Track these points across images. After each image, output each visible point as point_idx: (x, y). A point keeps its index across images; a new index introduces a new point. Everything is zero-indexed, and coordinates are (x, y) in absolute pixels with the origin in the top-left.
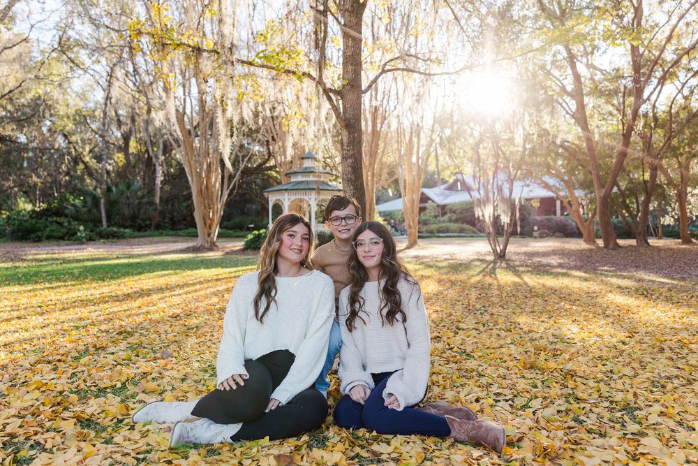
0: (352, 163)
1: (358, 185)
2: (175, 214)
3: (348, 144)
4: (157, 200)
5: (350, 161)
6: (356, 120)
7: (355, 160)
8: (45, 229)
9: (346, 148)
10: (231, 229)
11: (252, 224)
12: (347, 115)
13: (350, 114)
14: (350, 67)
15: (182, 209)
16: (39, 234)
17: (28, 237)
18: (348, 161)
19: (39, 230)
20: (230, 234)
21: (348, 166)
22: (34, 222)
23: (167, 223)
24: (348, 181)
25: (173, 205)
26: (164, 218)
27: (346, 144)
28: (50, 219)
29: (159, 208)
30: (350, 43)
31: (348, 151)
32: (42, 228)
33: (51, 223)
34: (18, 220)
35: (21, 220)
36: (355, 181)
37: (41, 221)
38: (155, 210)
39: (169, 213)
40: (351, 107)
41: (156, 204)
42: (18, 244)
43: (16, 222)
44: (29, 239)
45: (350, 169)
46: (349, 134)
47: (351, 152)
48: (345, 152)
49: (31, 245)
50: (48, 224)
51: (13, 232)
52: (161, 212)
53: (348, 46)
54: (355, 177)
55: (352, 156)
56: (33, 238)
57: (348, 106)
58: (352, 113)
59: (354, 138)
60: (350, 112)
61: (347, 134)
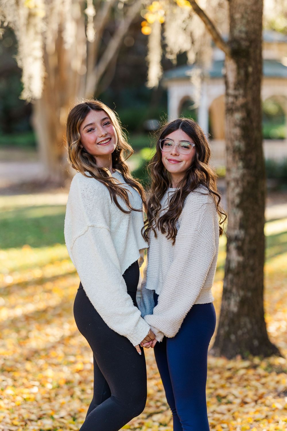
0: (243, 119)
1: (250, 160)
3: (235, 85)
5: (238, 116)
6: (251, 43)
7: (249, 114)
9: (233, 92)
12: (236, 33)
13: (240, 31)
21: (235, 125)
24: (234, 152)
27: (231, 86)
31: (236, 97)
36: (246, 153)
40: (243, 17)
45: (237, 131)
46: (239, 68)
47: (241, 101)
48: (231, 99)
54: (248, 145)
55: (242, 106)
57: (237, 16)
58: (244, 29)
59: (247, 75)
60: (241, 27)
61: (236, 66)
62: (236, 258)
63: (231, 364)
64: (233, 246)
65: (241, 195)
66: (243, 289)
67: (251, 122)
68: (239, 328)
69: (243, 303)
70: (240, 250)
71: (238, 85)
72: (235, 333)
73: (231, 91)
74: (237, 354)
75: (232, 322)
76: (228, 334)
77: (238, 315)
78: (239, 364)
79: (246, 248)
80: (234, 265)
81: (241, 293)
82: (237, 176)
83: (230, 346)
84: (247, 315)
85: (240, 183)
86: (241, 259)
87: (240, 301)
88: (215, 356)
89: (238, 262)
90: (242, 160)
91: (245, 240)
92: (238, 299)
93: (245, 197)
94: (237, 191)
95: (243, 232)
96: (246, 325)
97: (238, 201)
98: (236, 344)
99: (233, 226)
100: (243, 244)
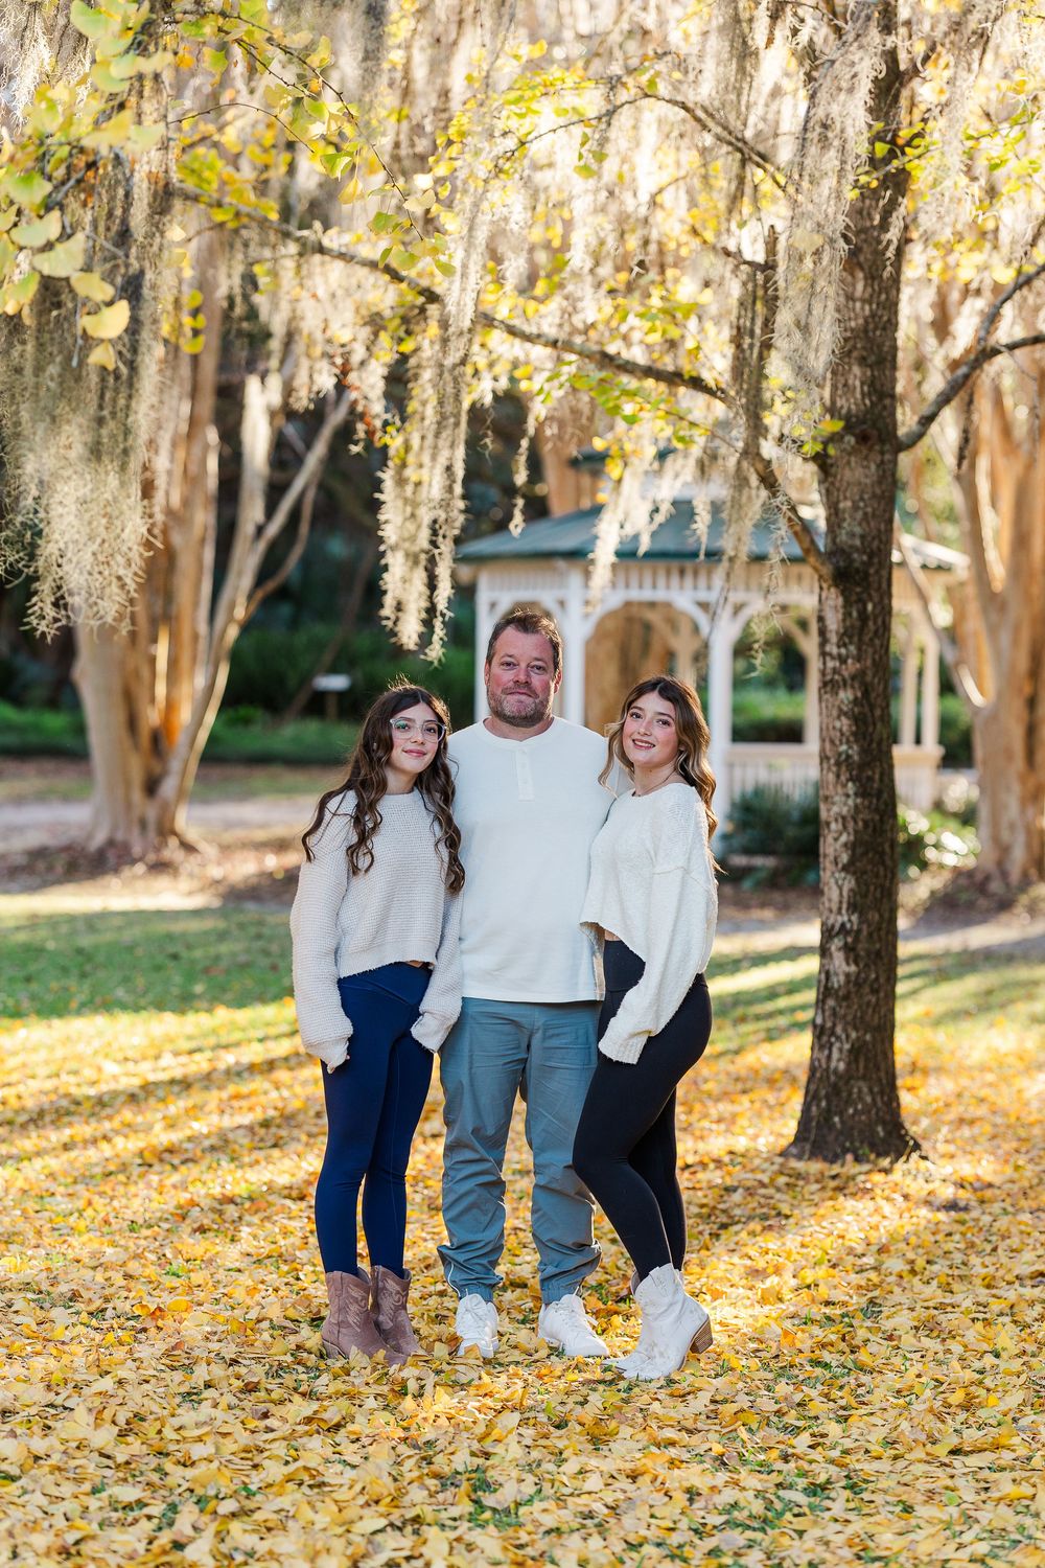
0: (856, 701)
1: (870, 779)
3: (841, 637)
5: (846, 695)
6: (871, 556)
7: (866, 693)
9: (835, 651)
12: (843, 537)
13: (852, 535)
14: (856, 370)
18: (842, 694)
21: (841, 713)
24: (838, 764)
27: (834, 638)
30: (860, 286)
31: (843, 660)
36: (862, 766)
40: (855, 508)
45: (845, 724)
46: (847, 604)
47: (852, 666)
48: (831, 664)
53: (850, 297)
54: (863, 751)
55: (853, 678)
57: (845, 505)
58: (858, 530)
59: (863, 617)
60: (851, 527)
61: (840, 601)
62: (841, 967)
63: (836, 1169)
64: (837, 943)
65: (851, 847)
66: (856, 1029)
67: (872, 707)
68: (849, 1102)
69: (856, 1052)
70: (849, 950)
71: (845, 636)
72: (841, 1114)
73: (832, 648)
74: (845, 1151)
75: (835, 1091)
76: (825, 1114)
77: (848, 1077)
79: (862, 947)
80: (838, 981)
81: (854, 1035)
82: (845, 810)
83: (831, 1138)
84: (864, 1078)
85: (851, 826)
86: (853, 968)
87: (850, 1051)
88: (799, 1157)
89: (847, 975)
90: (850, 779)
91: (859, 931)
92: (847, 1046)
93: (859, 851)
94: (844, 838)
95: (854, 918)
96: (860, 1098)
97: (845, 858)
98: (841, 1133)
99: (835, 907)
100: (856, 940)
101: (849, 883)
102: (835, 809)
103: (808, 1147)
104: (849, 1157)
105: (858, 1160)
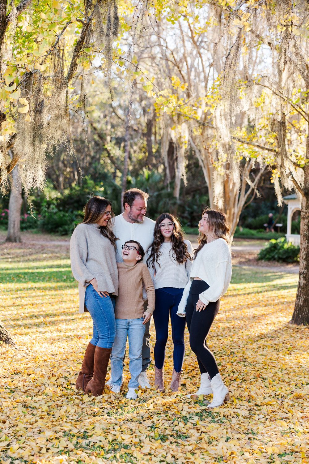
2: (195, 207)
4: (177, 194)
8: (71, 223)
10: (255, 228)
11: (280, 223)
12: (307, 185)
15: (203, 203)
16: (66, 227)
17: (57, 230)
18: (305, 221)
19: (65, 223)
20: (253, 235)
21: (305, 225)
22: (62, 215)
23: (186, 218)
24: (304, 236)
25: (194, 197)
26: (183, 213)
28: (76, 212)
29: (178, 202)
32: (69, 222)
33: (77, 216)
34: (48, 213)
35: (51, 213)
37: (67, 215)
38: (175, 204)
39: (189, 207)
41: (175, 198)
42: (48, 237)
43: (47, 214)
44: (57, 232)
49: (60, 238)
50: (74, 217)
51: (44, 224)
52: (180, 206)
56: (61, 232)
61: (306, 199)
62: (303, 282)
63: (299, 327)
64: (302, 276)
65: (306, 255)
66: (305, 295)
68: (303, 312)
69: (305, 301)
70: (304, 278)
71: (307, 208)
72: (301, 314)
73: (304, 210)
75: (300, 309)
76: (298, 314)
77: (303, 306)
78: (302, 327)
79: (307, 277)
80: (302, 285)
81: (305, 297)
82: (305, 246)
83: (299, 320)
84: (307, 307)
85: (306, 250)
86: (305, 282)
87: (304, 300)
88: (292, 323)
89: (304, 283)
90: (306, 239)
91: (307, 274)
92: (303, 299)
93: (308, 255)
94: (304, 253)
95: (306, 270)
96: (306, 311)
97: (304, 257)
98: (301, 319)
99: (302, 268)
100: (306, 275)
101: (305, 263)
102: (303, 246)
103: (294, 321)
104: (302, 324)
105: (304, 325)
